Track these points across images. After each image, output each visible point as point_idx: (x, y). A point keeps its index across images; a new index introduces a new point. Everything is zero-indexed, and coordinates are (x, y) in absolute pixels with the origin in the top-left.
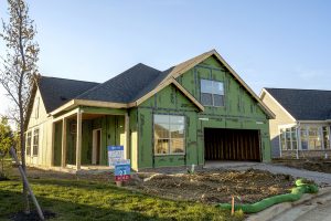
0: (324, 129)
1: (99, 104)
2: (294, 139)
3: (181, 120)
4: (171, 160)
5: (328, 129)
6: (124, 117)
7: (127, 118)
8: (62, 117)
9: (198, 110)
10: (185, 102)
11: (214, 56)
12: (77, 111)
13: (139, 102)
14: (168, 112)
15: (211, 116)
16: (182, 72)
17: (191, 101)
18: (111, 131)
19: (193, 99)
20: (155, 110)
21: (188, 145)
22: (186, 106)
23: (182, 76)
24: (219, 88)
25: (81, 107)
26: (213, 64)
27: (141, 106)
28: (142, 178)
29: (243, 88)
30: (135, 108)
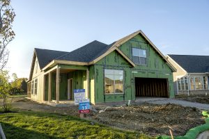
0: (204, 77)
1: (70, 63)
2: (187, 84)
3: (121, 72)
4: (115, 97)
5: (207, 78)
6: (86, 71)
7: (88, 71)
8: (49, 72)
9: (131, 66)
10: (124, 61)
11: (140, 34)
12: (56, 67)
13: (95, 61)
14: (113, 68)
15: (139, 70)
16: (121, 43)
17: (127, 61)
18: (79, 80)
19: (128, 60)
20: (105, 67)
21: (125, 88)
22: (124, 64)
23: (121, 46)
24: (143, 53)
25: (59, 65)
26: (140, 39)
27: (96, 64)
28: (98, 109)
29: (157, 53)
30: (93, 65)
